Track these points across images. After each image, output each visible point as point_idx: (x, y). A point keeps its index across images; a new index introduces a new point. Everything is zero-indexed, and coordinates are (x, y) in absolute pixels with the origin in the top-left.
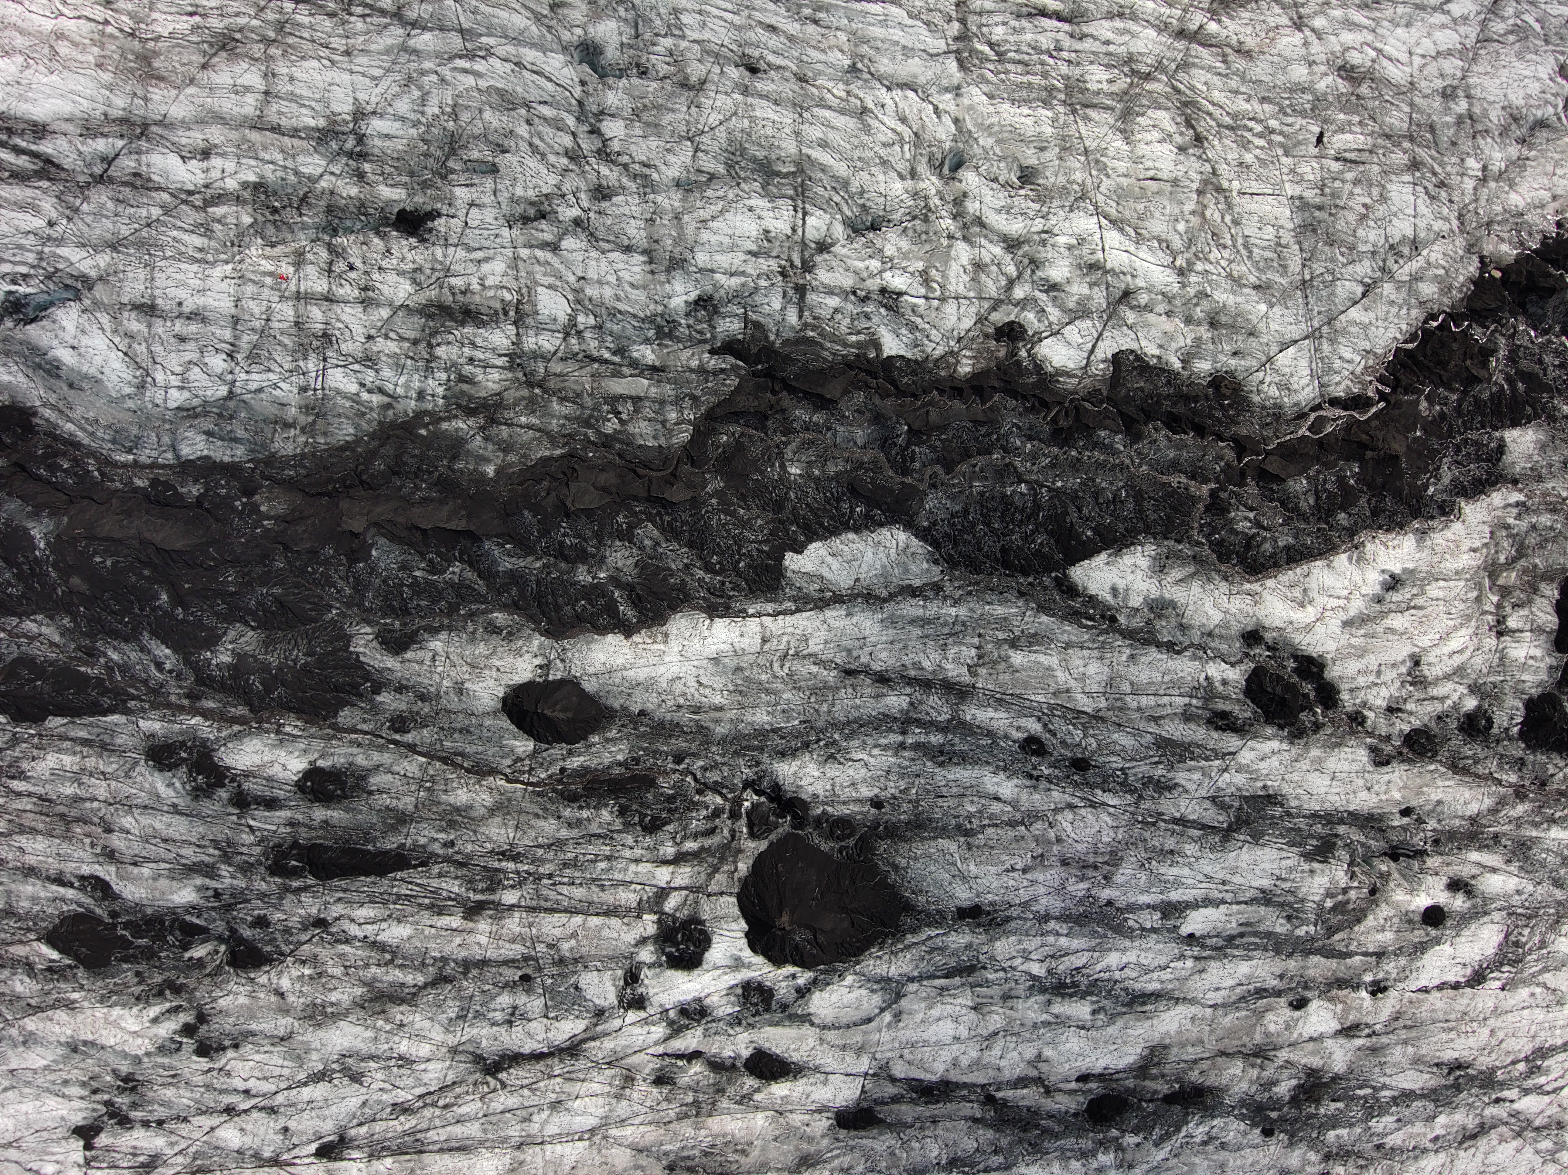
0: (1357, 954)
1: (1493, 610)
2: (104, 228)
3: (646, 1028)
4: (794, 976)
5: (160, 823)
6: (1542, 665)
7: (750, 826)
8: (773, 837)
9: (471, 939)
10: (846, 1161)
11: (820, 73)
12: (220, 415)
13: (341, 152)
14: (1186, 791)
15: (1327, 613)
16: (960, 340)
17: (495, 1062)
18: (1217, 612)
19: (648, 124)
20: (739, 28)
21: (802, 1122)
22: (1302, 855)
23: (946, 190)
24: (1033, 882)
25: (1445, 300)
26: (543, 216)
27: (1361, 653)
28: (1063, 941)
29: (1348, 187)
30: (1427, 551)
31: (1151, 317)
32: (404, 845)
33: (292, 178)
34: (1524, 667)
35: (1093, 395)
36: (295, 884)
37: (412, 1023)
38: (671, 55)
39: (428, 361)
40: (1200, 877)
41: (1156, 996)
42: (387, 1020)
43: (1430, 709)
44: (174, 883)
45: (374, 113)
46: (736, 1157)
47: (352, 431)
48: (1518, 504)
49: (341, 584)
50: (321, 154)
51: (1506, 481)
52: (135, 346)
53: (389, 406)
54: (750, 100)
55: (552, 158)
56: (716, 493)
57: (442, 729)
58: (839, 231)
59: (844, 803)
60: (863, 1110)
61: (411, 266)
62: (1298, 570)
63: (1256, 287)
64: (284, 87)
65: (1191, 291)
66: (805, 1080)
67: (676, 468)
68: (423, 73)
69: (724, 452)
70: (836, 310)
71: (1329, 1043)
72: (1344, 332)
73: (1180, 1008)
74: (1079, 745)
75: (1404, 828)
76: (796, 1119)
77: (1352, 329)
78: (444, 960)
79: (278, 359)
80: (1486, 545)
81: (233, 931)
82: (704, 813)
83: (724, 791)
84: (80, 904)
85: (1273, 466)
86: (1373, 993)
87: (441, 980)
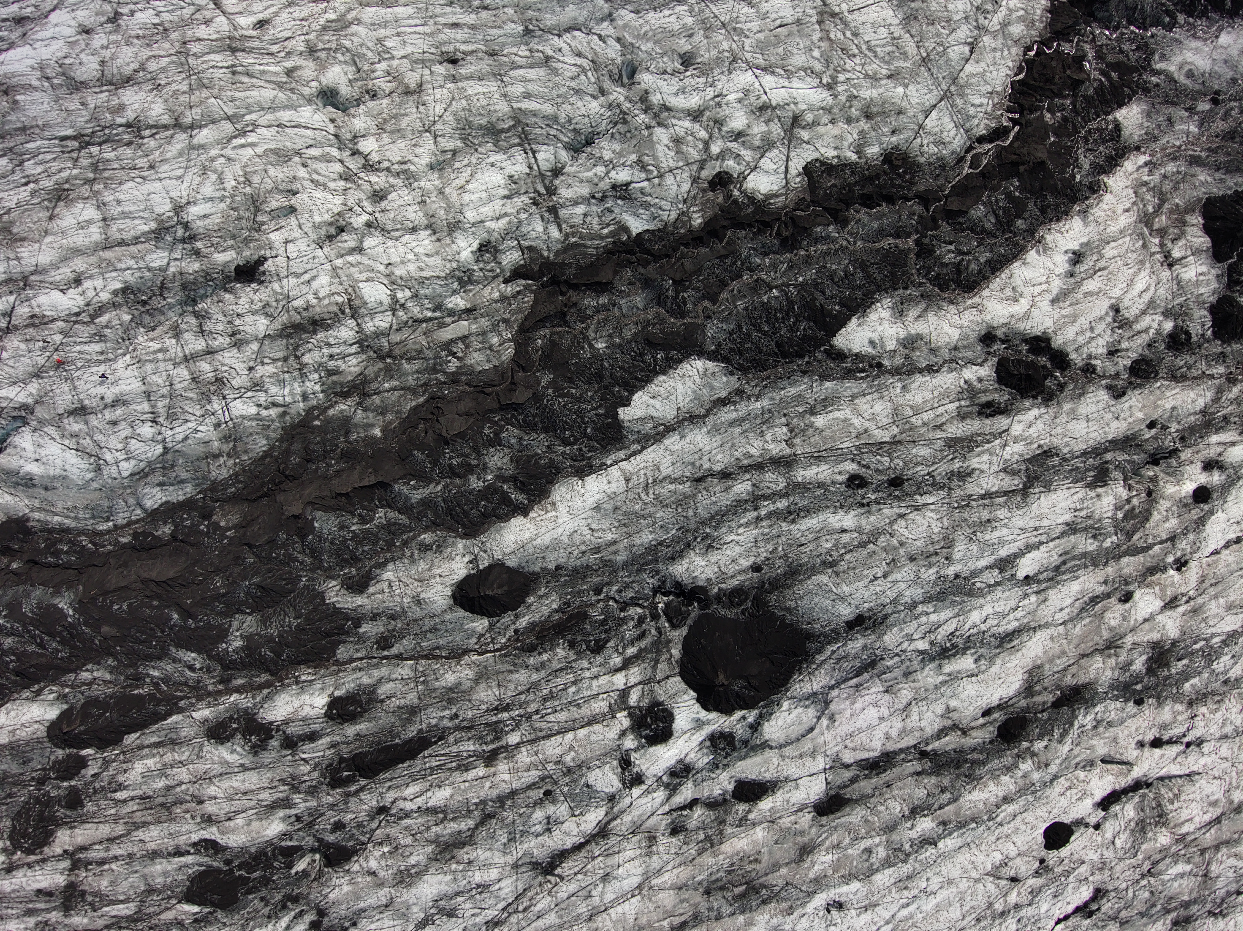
0: (1155, 544)
1: (1158, 249)
2: (25, 365)
3: (650, 796)
4: (744, 718)
5: (237, 782)
6: (1210, 277)
7: (670, 620)
8: (689, 622)
9: (496, 780)
10: (834, 839)
11: (504, 44)
12: (164, 468)
13: (176, 241)
14: (983, 472)
15: (1037, 299)
16: (685, 201)
17: (549, 863)
18: (954, 329)
19: (392, 132)
20: (431, 35)
21: (791, 822)
22: (1087, 486)
23: (631, 94)
25: (1033, 32)
26: (342, 230)
27: (1073, 319)
28: (933, 618)
30: (1093, 225)
31: (821, 129)
32: (421, 730)
33: (148, 274)
34: (1198, 283)
35: (800, 204)
36: (353, 788)
37: (477, 858)
38: (389, 74)
39: (300, 369)
40: (1018, 531)
41: (1017, 632)
42: (458, 863)
43: (1140, 341)
44: (264, 822)
45: (189, 203)
46: (752, 866)
47: (264, 442)
48: (1146, 164)
49: (301, 557)
50: (162, 248)
51: (1131, 151)
52: (82, 441)
53: (285, 413)
54: (460, 84)
55: (332, 185)
56: (550, 384)
57: (416, 634)
58: (564, 155)
59: (732, 577)
60: (832, 797)
61: (260, 304)
62: (1003, 276)
63: (890, 77)
64: (115, 210)
65: (843, 98)
66: (781, 791)
67: (513, 377)
68: (212, 160)
69: (543, 352)
70: (585, 215)
71: (1160, 618)
72: (968, 85)
73: (1039, 634)
74: (889, 468)
75: (1155, 438)
76: (786, 822)
77: (972, 81)
78: (483, 802)
79: (190, 410)
80: (1134, 203)
81: (320, 840)
82: (632, 623)
83: (641, 602)
84: (200, 865)
85: (954, 205)
86: (1178, 569)
87: (487, 818)
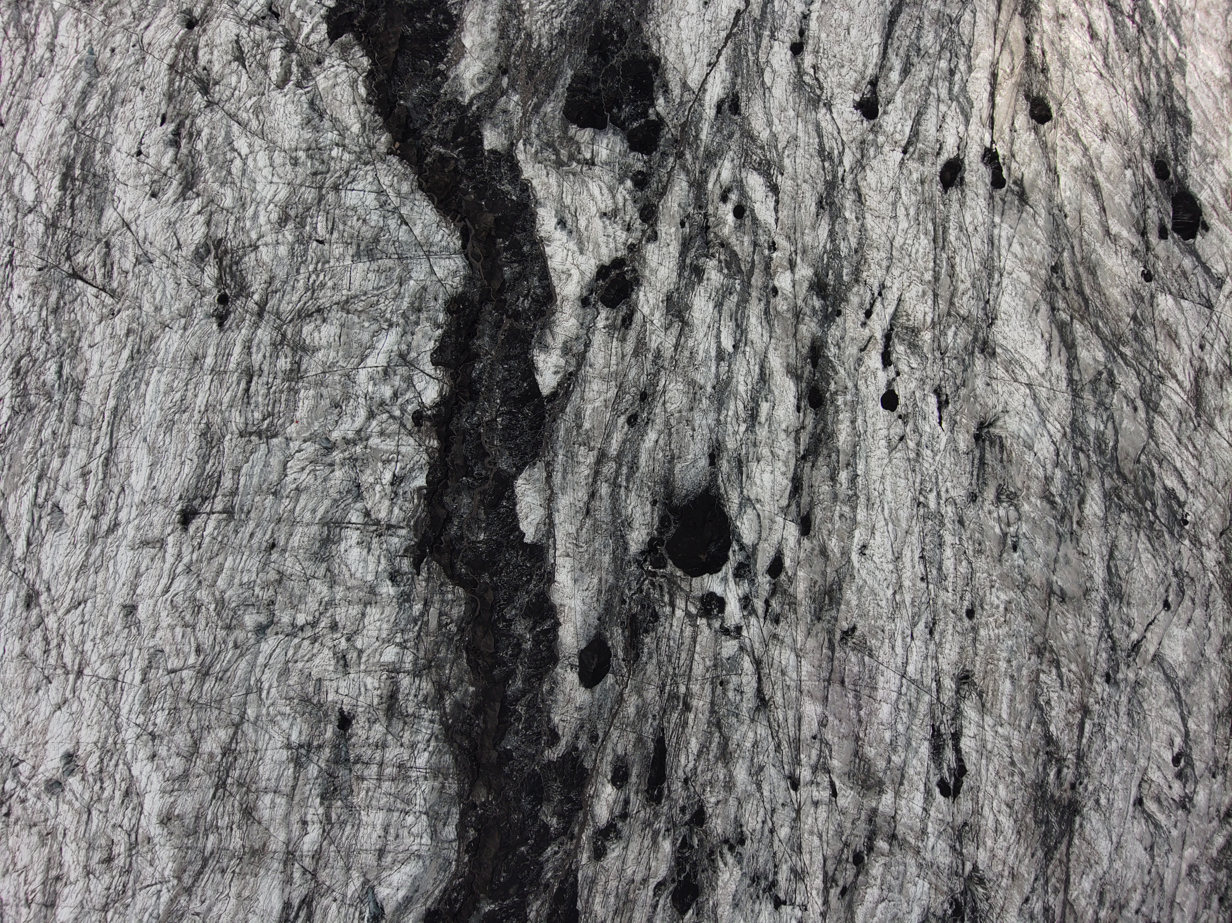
0: (753, 257)
1: (580, 166)
2: (339, 873)
3: (751, 626)
4: (734, 551)
5: (631, 855)
6: (612, 139)
7: (660, 568)
8: (666, 556)
9: (701, 709)
10: (825, 532)
11: (276, 511)
12: (436, 818)
13: (307, 755)
14: (661, 343)
15: (575, 262)
16: (420, 445)
17: (760, 701)
18: (571, 320)
19: (300, 601)
20: (251, 552)
21: (804, 553)
22: (699, 283)
23: (341, 448)
24: (700, 426)
25: (411, 177)
26: (344, 656)
27: (597, 245)
28: (731, 413)
29: (347, 228)
30: (547, 201)
31: (414, 343)
32: (652, 739)
33: (319, 780)
34: (612, 150)
35: (454, 377)
36: (666, 792)
37: (738, 739)
38: (264, 587)
39: (415, 717)
40: (705, 339)
41: (762, 367)
42: (735, 752)
43: (630, 207)
44: (661, 851)
45: (288, 739)
46: (817, 586)
47: (448, 755)
48: (525, 144)
49: (523, 764)
50: (308, 765)
51: (512, 150)
52: (399, 859)
53: (437, 737)
54: (289, 548)
55: (315, 651)
56: (491, 577)
57: (598, 718)
58: (359, 505)
59: (653, 519)
60: (802, 522)
61: (366, 723)
62: (552, 274)
63: (401, 285)
64: (272, 784)
65: (401, 320)
66: (784, 549)
67: (477, 596)
68: (268, 714)
69: (470, 571)
70: (401, 509)
71: (797, 277)
72: (426, 238)
73: (769, 356)
74: (634, 396)
75: (691, 226)
76: (803, 555)
77: (425, 234)
78: (709, 722)
79: (410, 789)
80: (545, 167)
81: (686, 824)
82: (652, 590)
83: (642, 579)
84: (668, 897)
85: (497, 284)
86: (775, 249)
87: (719, 725)
